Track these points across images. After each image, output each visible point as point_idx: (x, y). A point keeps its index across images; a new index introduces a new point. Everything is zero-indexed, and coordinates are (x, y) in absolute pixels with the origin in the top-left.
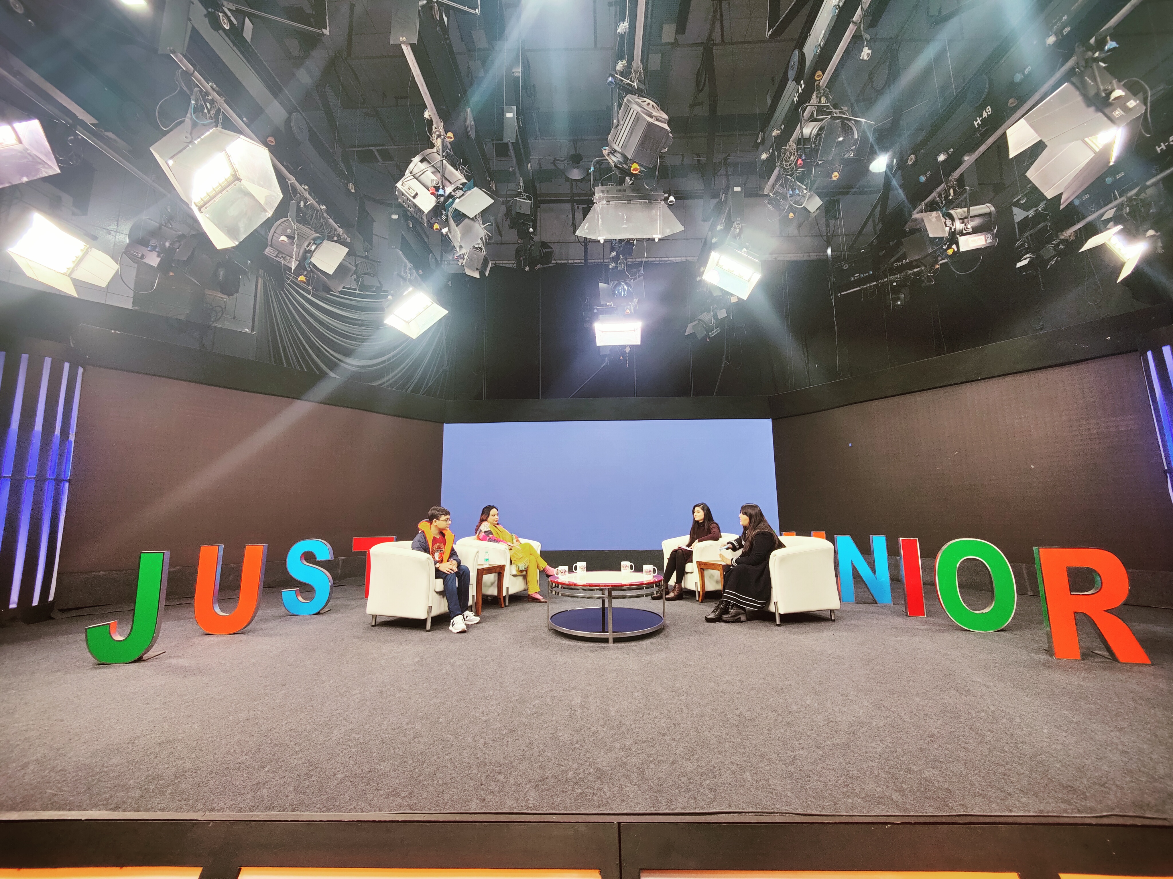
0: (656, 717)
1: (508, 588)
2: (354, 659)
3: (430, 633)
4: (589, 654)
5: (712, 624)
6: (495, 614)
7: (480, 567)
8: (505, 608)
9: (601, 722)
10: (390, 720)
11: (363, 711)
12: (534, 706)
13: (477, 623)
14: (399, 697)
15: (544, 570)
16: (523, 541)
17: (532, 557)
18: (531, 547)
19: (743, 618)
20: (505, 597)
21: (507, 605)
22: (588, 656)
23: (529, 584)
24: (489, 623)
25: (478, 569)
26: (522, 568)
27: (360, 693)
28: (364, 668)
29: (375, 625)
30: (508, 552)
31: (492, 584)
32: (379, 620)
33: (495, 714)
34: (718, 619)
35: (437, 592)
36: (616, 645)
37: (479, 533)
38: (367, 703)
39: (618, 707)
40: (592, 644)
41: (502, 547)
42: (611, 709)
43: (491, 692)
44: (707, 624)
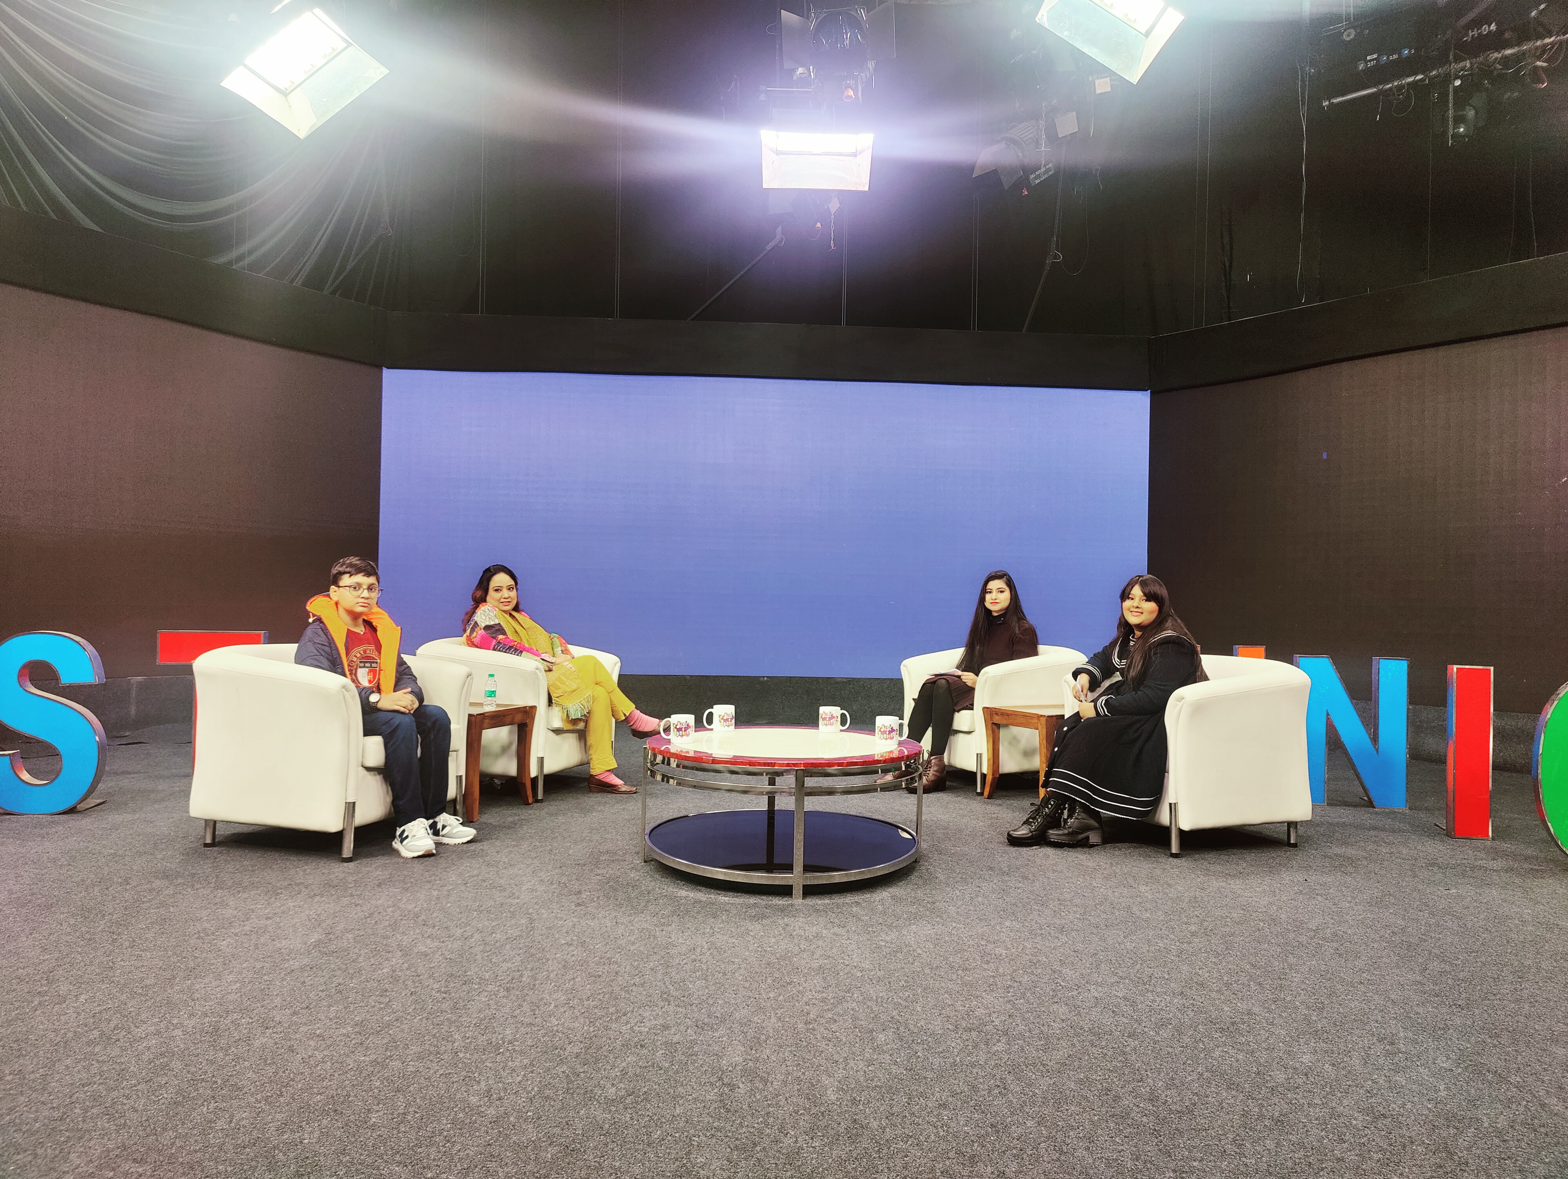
0: (944, 1106)
1: (541, 760)
2: (150, 935)
3: (351, 865)
4: (748, 925)
5: (1024, 851)
6: (510, 819)
7: (476, 711)
8: (535, 805)
9: (804, 1123)
10: (232, 1116)
11: (160, 1086)
12: (624, 1072)
13: (468, 842)
14: (263, 1047)
15: (627, 719)
16: (577, 651)
17: (600, 691)
18: (597, 664)
19: (1094, 838)
20: (534, 781)
21: (540, 797)
22: (747, 932)
23: (591, 752)
24: (498, 843)
25: (470, 715)
26: (575, 714)
27: (158, 1033)
28: (174, 959)
29: (213, 844)
30: (542, 675)
31: (505, 750)
32: (221, 831)
33: (521, 1101)
34: (1038, 839)
35: (368, 769)
36: (812, 901)
37: (473, 630)
38: (173, 1065)
39: (840, 1074)
40: (752, 900)
41: (527, 663)
42: (825, 1079)
43: (508, 1032)
44: (1013, 850)
